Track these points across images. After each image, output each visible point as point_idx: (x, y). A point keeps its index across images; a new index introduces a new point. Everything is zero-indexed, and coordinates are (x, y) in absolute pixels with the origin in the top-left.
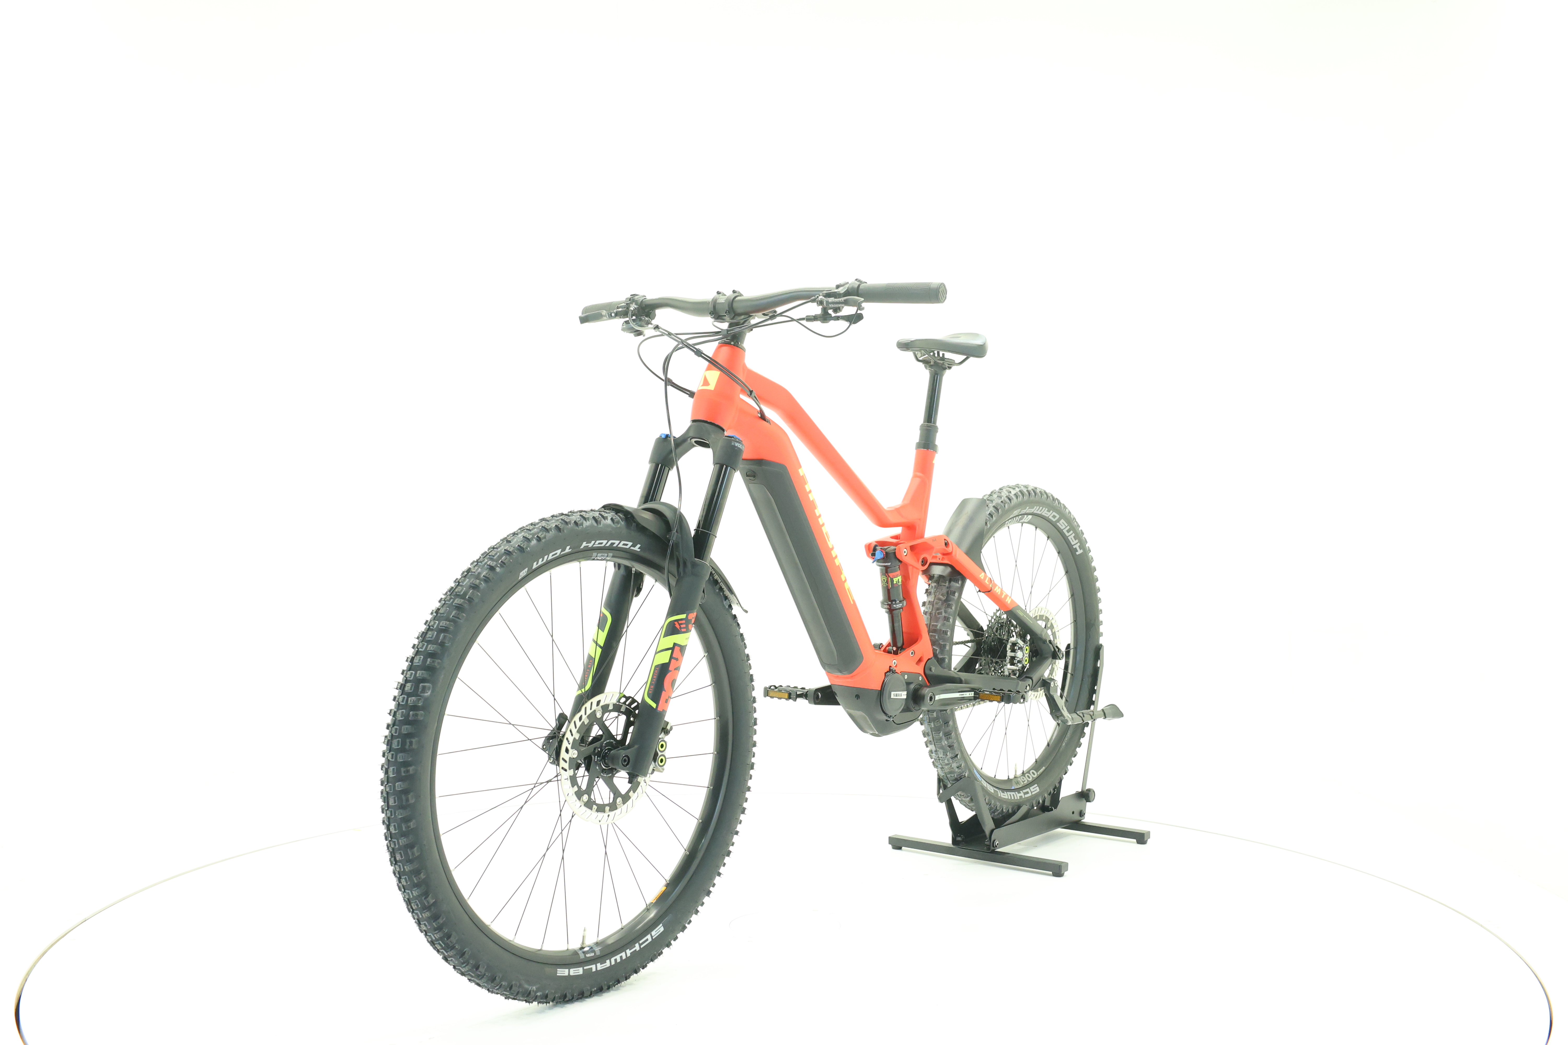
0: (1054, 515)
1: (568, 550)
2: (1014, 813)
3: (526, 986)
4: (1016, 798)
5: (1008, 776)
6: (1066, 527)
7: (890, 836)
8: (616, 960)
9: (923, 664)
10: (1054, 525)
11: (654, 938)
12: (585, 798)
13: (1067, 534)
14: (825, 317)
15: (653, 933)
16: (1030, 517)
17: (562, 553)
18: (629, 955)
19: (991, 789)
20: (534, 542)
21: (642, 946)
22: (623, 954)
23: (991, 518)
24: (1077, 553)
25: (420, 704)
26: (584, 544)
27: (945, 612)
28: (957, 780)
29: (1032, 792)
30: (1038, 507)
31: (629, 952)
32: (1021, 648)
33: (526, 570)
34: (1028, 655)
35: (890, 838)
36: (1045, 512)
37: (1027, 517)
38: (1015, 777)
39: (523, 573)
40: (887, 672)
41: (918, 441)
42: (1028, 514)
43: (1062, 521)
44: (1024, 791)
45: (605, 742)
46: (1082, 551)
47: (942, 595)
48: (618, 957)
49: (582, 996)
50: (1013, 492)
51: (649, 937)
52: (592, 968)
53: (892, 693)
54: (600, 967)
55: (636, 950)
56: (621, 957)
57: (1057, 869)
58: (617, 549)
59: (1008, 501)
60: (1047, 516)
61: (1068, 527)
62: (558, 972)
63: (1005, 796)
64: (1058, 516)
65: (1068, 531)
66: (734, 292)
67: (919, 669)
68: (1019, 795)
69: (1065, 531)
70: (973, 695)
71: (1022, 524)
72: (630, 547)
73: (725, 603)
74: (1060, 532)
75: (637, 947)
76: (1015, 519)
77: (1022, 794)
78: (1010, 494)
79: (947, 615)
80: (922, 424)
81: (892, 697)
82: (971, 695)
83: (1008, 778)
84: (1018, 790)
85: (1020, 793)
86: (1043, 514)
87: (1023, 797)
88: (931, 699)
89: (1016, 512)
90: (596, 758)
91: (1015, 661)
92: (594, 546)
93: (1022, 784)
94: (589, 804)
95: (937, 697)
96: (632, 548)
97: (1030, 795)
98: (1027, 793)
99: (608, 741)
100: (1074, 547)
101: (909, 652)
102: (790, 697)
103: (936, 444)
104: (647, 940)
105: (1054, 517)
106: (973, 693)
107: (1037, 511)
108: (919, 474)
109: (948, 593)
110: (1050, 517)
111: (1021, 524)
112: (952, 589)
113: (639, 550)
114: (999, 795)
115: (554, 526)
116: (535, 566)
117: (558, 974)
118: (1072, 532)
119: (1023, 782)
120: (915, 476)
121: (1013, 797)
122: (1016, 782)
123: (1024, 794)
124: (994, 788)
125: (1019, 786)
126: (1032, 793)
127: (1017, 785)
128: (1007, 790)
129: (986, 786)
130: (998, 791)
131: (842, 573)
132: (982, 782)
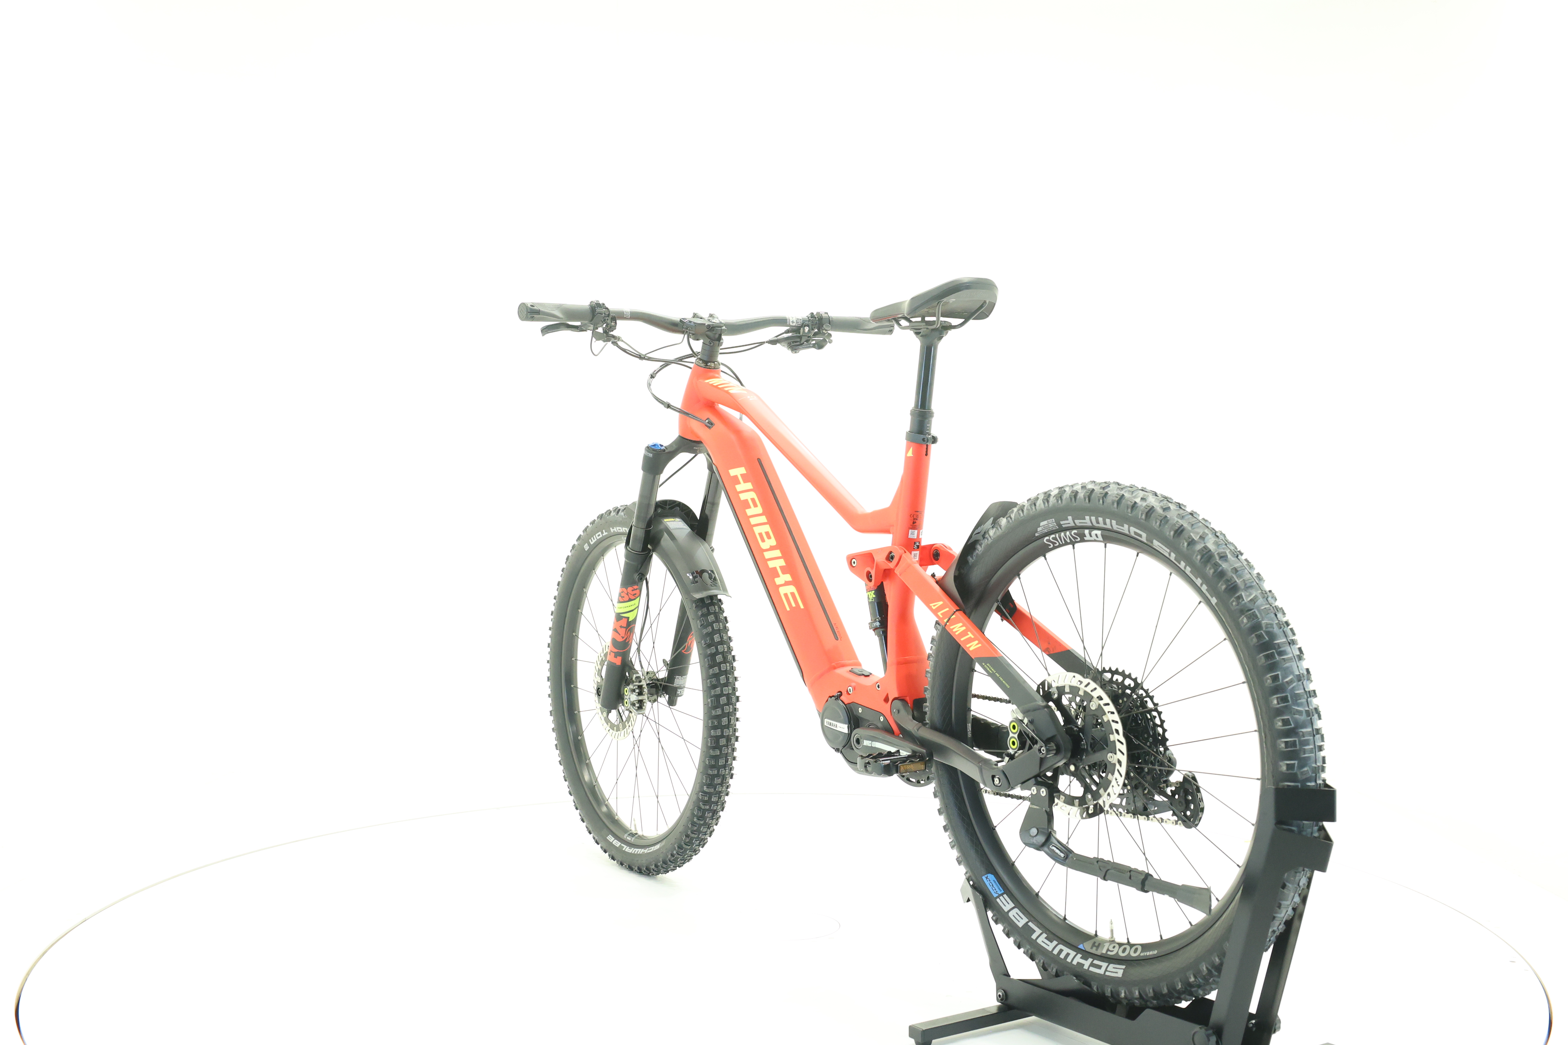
0: (1135, 532)
1: (604, 533)
4: (1069, 960)
6: (1170, 553)
9: (889, 703)
12: (605, 715)
17: (602, 535)
22: (640, 850)
29: (1106, 970)
37: (1090, 532)
39: (586, 547)
40: (832, 697)
44: (1096, 962)
48: (637, 850)
51: (653, 848)
53: (826, 721)
67: (883, 708)
68: (1078, 959)
76: (1060, 534)
77: (1087, 964)
81: (826, 725)
84: (1086, 955)
87: (1086, 967)
93: (1100, 952)
95: (866, 743)
97: (1101, 971)
98: (1100, 967)
104: (651, 849)
107: (1098, 523)
114: (1034, 937)
119: (1108, 950)
121: (1062, 956)
122: (1096, 944)
123: (1092, 965)
124: (1030, 924)
125: (1093, 951)
126: (1107, 973)
127: (1092, 948)
128: (1062, 941)
129: (1006, 909)
130: (1038, 931)
131: (778, 576)
132: (998, 900)
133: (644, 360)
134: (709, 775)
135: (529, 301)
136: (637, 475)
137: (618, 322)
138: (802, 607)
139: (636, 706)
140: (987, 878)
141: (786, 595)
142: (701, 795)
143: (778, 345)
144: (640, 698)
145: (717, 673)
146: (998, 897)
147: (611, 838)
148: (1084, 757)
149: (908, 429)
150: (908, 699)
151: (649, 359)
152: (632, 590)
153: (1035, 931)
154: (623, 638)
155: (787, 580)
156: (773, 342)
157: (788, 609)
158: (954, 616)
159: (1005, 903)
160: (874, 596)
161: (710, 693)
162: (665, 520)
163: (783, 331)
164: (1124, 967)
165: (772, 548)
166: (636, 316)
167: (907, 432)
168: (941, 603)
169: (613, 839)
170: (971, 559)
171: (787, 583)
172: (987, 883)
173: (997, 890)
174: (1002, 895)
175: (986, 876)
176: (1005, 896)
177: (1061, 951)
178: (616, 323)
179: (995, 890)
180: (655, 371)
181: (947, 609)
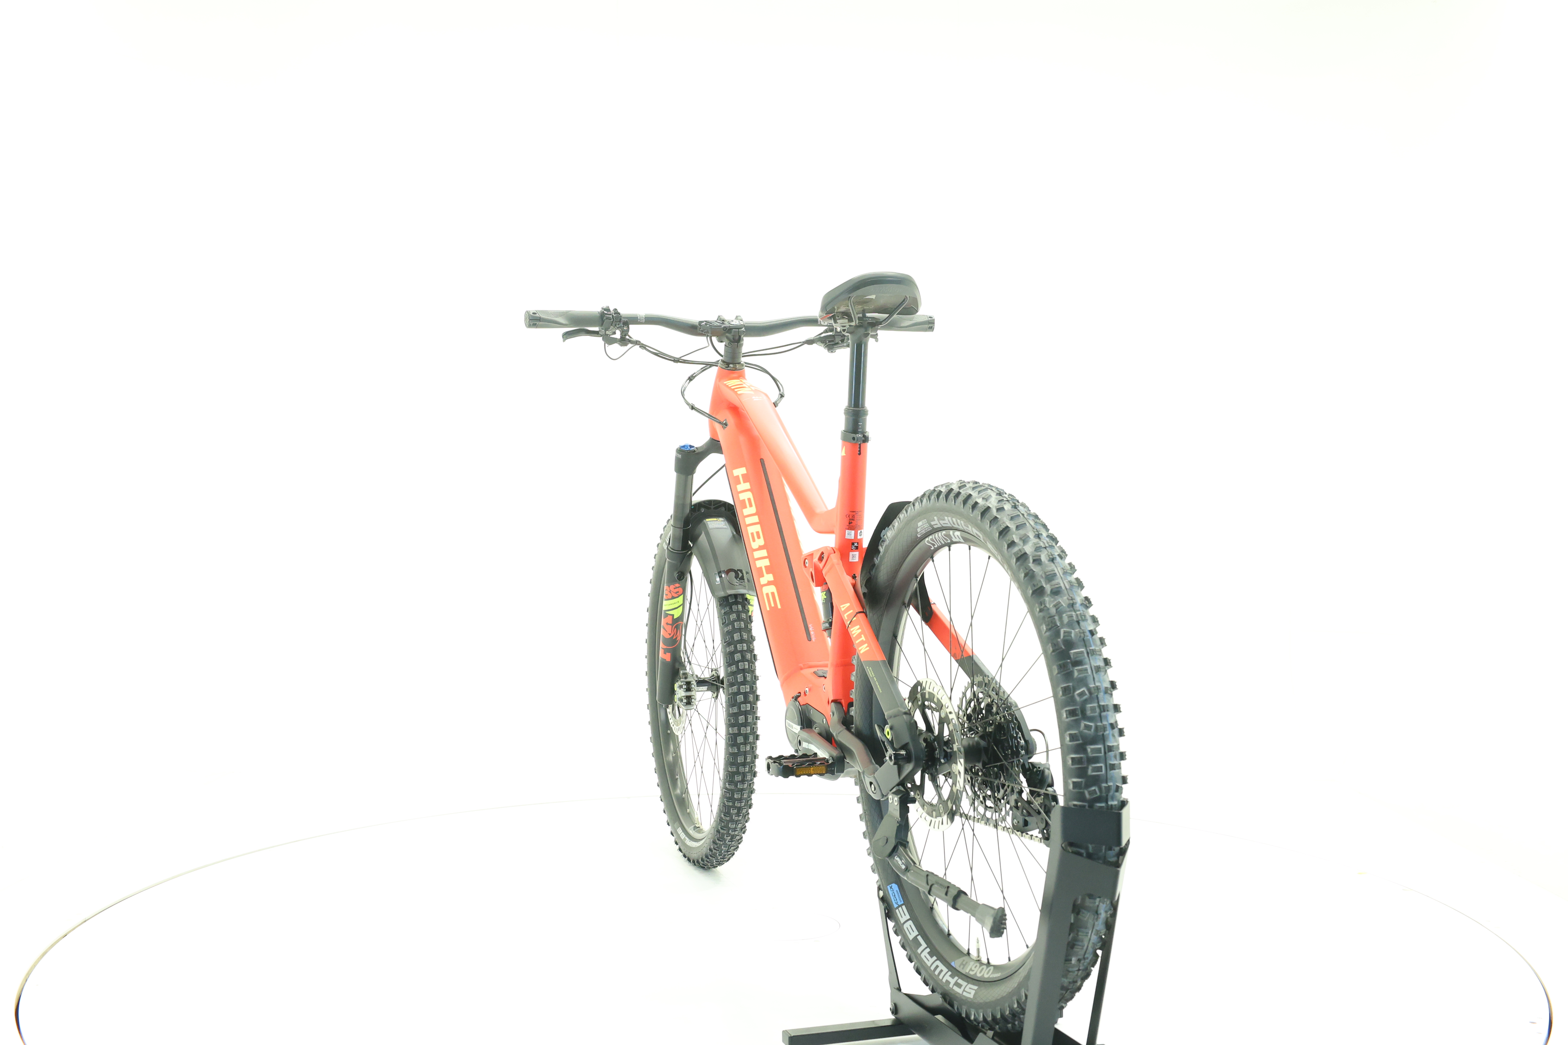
4: (941, 977)
5: (969, 950)
29: (964, 990)
40: (794, 697)
44: (960, 981)
53: (790, 724)
67: (828, 709)
68: (948, 977)
77: (952, 981)
85: (952, 976)
87: (951, 986)
93: (966, 970)
95: (804, 745)
114: (919, 951)
119: (971, 970)
122: (964, 963)
125: (961, 969)
127: (960, 966)
128: (941, 957)
130: (924, 945)
131: (763, 576)
132: (897, 911)
133: (679, 363)
134: (728, 771)
135: (532, 309)
136: (671, 477)
137: (631, 326)
138: (779, 607)
139: (684, 702)
140: (891, 888)
141: (767, 594)
142: (725, 791)
143: (815, 345)
144: (688, 694)
145: (735, 671)
146: (897, 908)
147: (680, 831)
148: (938, 767)
149: (843, 429)
150: (843, 701)
151: (685, 362)
152: (674, 589)
153: (921, 945)
154: (670, 634)
155: (769, 580)
156: (810, 342)
157: (768, 609)
158: (855, 618)
159: (903, 914)
160: (825, 597)
161: (728, 691)
162: (707, 520)
163: (822, 331)
164: (976, 988)
165: (761, 548)
166: (651, 320)
167: (842, 432)
168: (848, 604)
169: (681, 831)
170: (876, 560)
171: (769, 583)
172: (891, 893)
173: (898, 900)
174: (901, 906)
175: (890, 886)
176: (904, 907)
177: (937, 967)
178: (628, 327)
179: (896, 900)
180: (695, 373)
181: (852, 611)
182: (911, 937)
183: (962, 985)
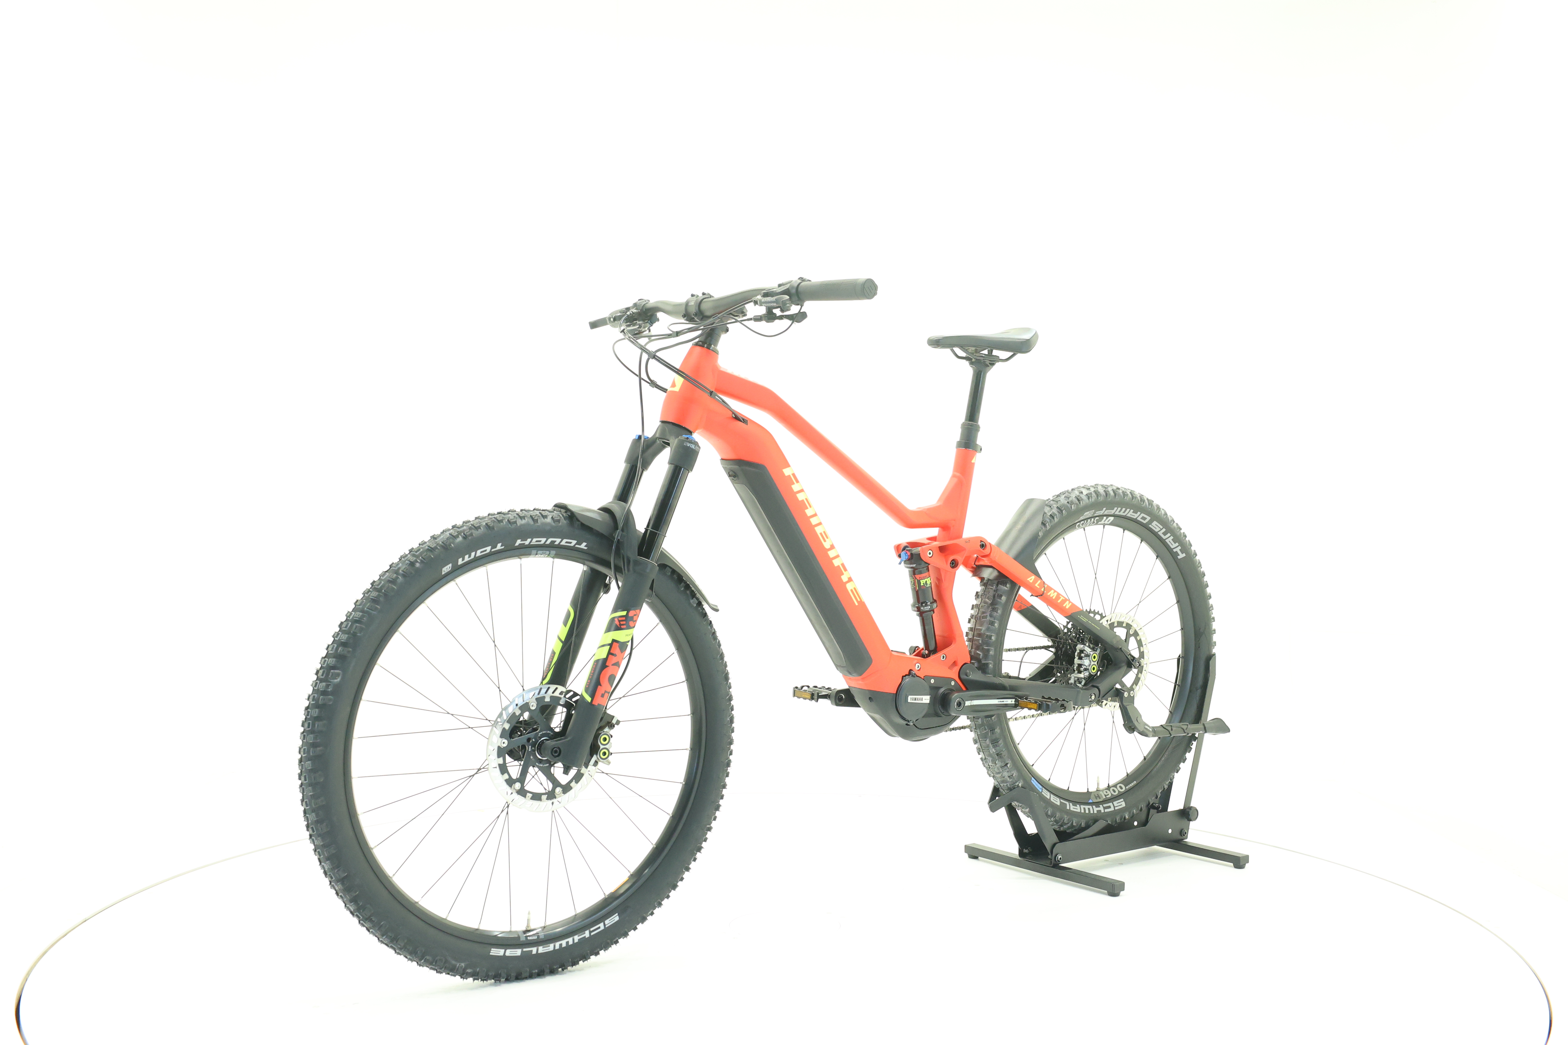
0: (1143, 517)
1: (499, 547)
2: (1088, 827)
3: (454, 962)
4: (1092, 812)
5: (1088, 789)
6: (1161, 529)
7: (966, 844)
8: (561, 945)
9: (957, 669)
10: (1146, 527)
11: (606, 926)
12: (518, 786)
13: (1164, 537)
14: (770, 317)
15: (607, 922)
16: (1112, 518)
17: (493, 550)
18: (576, 941)
19: (1057, 801)
20: (460, 539)
21: (592, 934)
22: (570, 940)
23: (1052, 520)
24: (1179, 557)
25: (329, 690)
26: (519, 542)
27: (991, 616)
28: (1010, 789)
29: (1114, 807)
30: (1119, 509)
31: (577, 938)
32: (1088, 656)
33: (450, 565)
34: (1096, 663)
35: (965, 846)
36: (1130, 514)
37: (1107, 518)
38: (1097, 790)
39: (447, 569)
40: (906, 675)
41: (959, 440)
42: (1108, 516)
43: (1155, 523)
44: (1105, 805)
45: (541, 733)
46: (1184, 555)
47: (988, 598)
48: (564, 943)
49: (518, 976)
50: (1085, 492)
51: (601, 925)
52: (532, 951)
53: (910, 697)
54: (541, 950)
55: (585, 937)
56: (567, 943)
57: (1113, 889)
58: (559, 547)
59: (1077, 502)
60: (1135, 517)
61: (1164, 530)
62: (491, 951)
63: (1077, 809)
64: (1148, 518)
65: (1165, 534)
66: (704, 294)
67: (953, 674)
68: (1096, 809)
69: (1160, 533)
70: (1013, 702)
71: (1104, 526)
72: (575, 545)
73: (692, 601)
74: (1155, 534)
75: (587, 934)
76: (1089, 520)
77: (1101, 808)
78: (1081, 495)
79: (992, 619)
80: (963, 423)
81: (909, 701)
82: (1011, 703)
83: (1088, 791)
84: (1097, 804)
85: (1099, 806)
86: (1128, 515)
87: (1103, 811)
88: (959, 704)
89: (1088, 514)
90: (530, 748)
91: (1082, 669)
92: (531, 543)
93: (1104, 798)
94: (522, 792)
95: (968, 703)
96: (577, 546)
97: (1112, 809)
98: (1109, 807)
99: (543, 732)
100: (1175, 550)
101: (940, 655)
102: (812, 698)
103: (977, 443)
104: (599, 928)
105: (1144, 518)
106: (1014, 700)
107: (1120, 512)
108: (958, 474)
109: (994, 596)
110: (1139, 519)
111: (1102, 526)
112: (999, 593)
113: (586, 548)
114: (1068, 808)
115: (485, 524)
116: (460, 562)
117: (491, 954)
118: (1169, 535)
119: (1105, 796)
120: (954, 476)
121: (1087, 812)
122: (1097, 796)
123: (1105, 808)
124: (1061, 801)
125: (1099, 800)
126: (1116, 808)
127: (1097, 799)
128: (1081, 803)
129: (1048, 797)
130: (1067, 803)
131: (843, 574)
132: (1043, 793)
141: (852, 591)
146: (1041, 790)
153: (1065, 804)
157: (857, 604)
159: (1045, 793)
164: (1123, 800)
165: (831, 547)
169: (503, 950)
171: (849, 580)
174: (1041, 788)
177: (1084, 809)
182: (1058, 804)
183: (1110, 806)
